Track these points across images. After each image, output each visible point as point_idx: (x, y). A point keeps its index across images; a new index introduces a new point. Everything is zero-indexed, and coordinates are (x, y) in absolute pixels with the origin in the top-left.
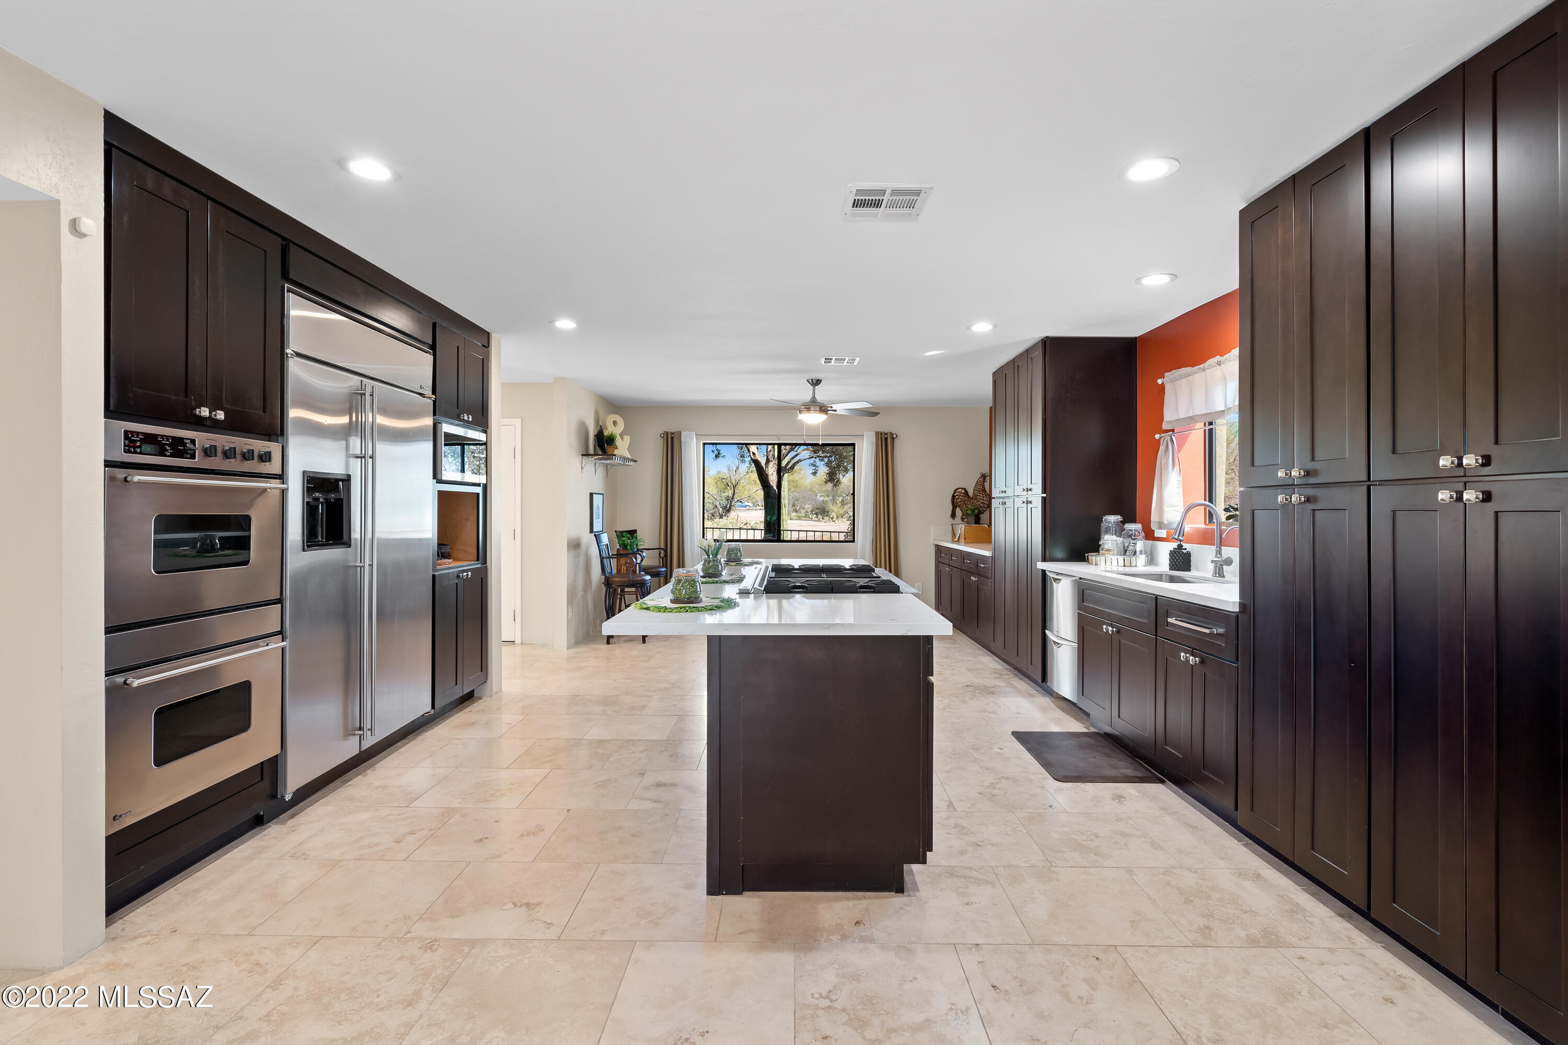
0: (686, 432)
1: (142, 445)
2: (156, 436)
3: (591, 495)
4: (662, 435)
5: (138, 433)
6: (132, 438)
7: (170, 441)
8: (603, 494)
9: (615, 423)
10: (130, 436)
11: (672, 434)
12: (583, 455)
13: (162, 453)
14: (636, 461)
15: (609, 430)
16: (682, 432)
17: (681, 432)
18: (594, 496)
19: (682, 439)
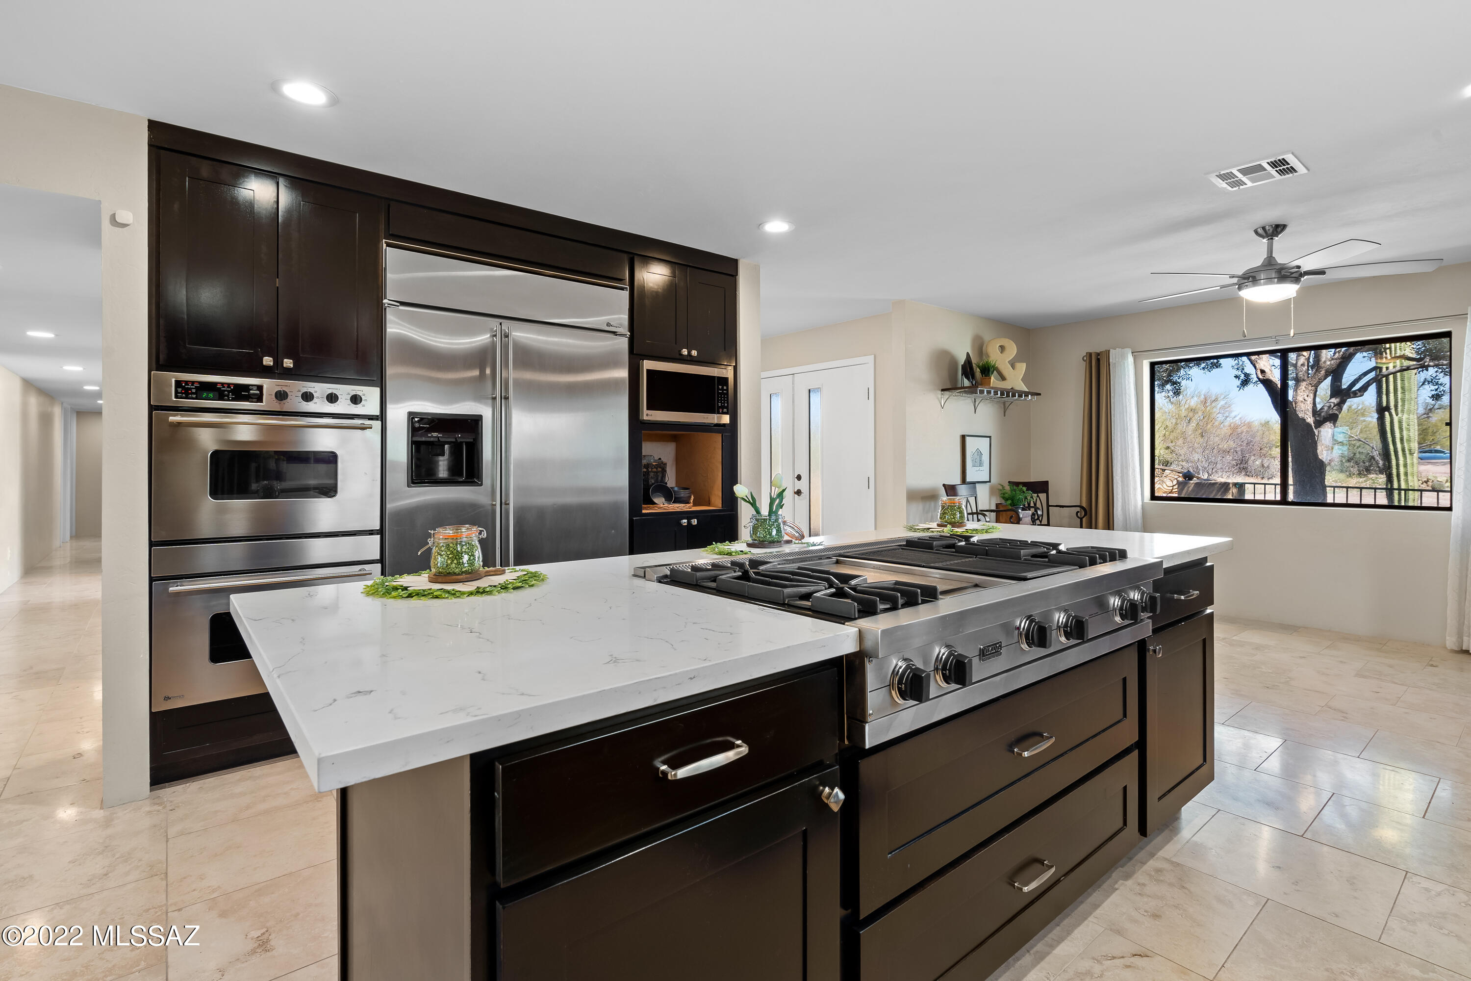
0: (1117, 349)
1: (198, 392)
2: (216, 383)
3: (963, 438)
4: (1085, 358)
5: (193, 383)
6: (186, 387)
7: (232, 388)
8: (990, 437)
9: (1002, 348)
10: (184, 385)
11: (1098, 354)
12: (943, 390)
13: (221, 398)
14: (1040, 394)
15: (995, 357)
16: (1111, 350)
17: (1109, 351)
18: (967, 438)
19: (1111, 361)
